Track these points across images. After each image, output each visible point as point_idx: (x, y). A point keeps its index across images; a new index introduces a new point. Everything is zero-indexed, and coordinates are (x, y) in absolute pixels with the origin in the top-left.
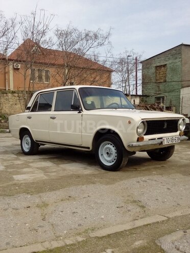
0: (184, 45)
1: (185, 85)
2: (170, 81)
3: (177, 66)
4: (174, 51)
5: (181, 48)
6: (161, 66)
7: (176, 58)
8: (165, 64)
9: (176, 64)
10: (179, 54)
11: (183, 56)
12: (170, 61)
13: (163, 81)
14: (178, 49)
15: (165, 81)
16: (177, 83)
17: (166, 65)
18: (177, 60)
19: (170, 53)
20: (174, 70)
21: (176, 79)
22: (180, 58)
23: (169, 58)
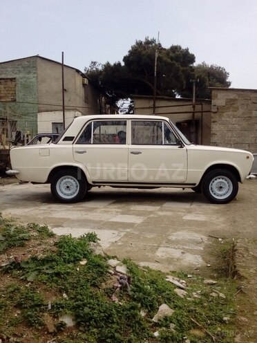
0: (40, 57)
1: (43, 109)
2: (21, 101)
3: (30, 82)
4: (26, 63)
5: (36, 61)
6: (7, 79)
7: (29, 73)
8: (14, 77)
9: (30, 80)
10: (34, 67)
11: (39, 72)
12: (21, 75)
13: (10, 100)
14: (32, 60)
15: (14, 101)
16: (31, 105)
17: (15, 79)
18: (31, 75)
19: (21, 65)
20: (27, 87)
21: (30, 100)
22: (35, 73)
23: (19, 71)
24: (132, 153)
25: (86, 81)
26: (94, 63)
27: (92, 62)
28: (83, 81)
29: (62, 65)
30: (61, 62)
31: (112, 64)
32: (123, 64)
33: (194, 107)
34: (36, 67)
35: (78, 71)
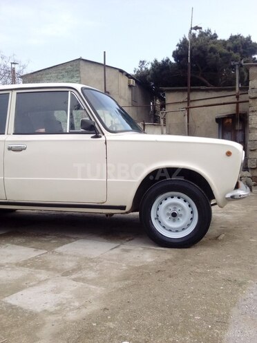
0: (83, 60)
4: (69, 67)
5: (79, 64)
7: (73, 77)
14: (75, 64)
18: (74, 80)
22: (77, 77)
23: (63, 76)
24: (10, 149)
25: (132, 82)
26: (143, 62)
27: (141, 62)
28: (129, 81)
29: (104, 66)
30: (103, 63)
31: (160, 61)
32: (172, 60)
33: (238, 97)
34: (79, 70)
35: (121, 71)
